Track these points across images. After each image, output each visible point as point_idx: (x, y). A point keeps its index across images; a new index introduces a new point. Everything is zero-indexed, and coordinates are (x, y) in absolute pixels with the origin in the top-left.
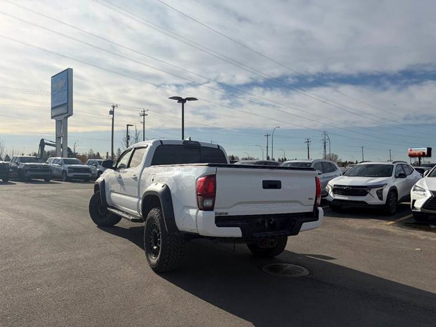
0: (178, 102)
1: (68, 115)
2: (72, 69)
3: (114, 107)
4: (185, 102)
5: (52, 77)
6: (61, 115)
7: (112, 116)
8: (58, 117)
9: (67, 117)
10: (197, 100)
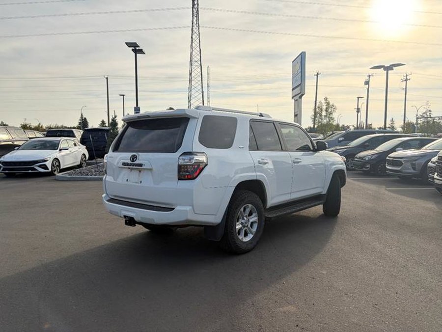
0: (385, 70)
1: (300, 95)
2: (305, 52)
3: (369, 76)
4: (393, 69)
5: (293, 62)
6: (296, 95)
7: (367, 86)
8: (295, 98)
9: (301, 97)
10: (404, 65)
